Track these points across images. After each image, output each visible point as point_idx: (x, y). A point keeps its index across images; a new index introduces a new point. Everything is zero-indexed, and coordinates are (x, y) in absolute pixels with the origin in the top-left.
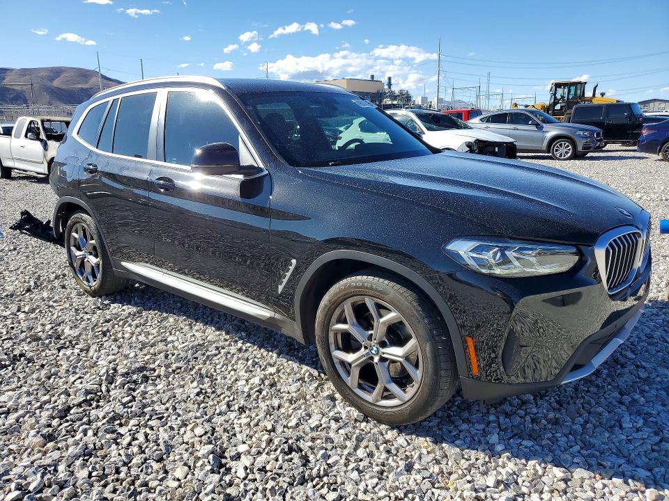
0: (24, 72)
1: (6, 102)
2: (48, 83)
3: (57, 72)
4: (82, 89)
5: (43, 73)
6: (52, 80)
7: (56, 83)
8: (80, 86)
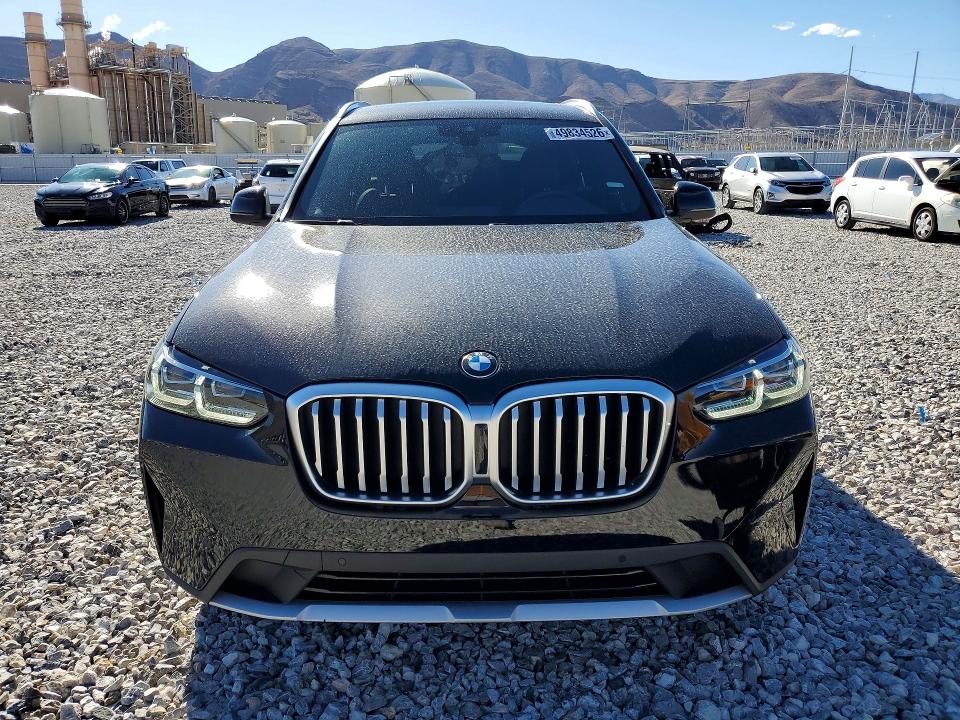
0: (751, 84)
1: (719, 125)
2: (776, 98)
3: (792, 81)
4: (821, 104)
5: (774, 85)
6: (782, 92)
7: (787, 97)
8: (819, 99)
